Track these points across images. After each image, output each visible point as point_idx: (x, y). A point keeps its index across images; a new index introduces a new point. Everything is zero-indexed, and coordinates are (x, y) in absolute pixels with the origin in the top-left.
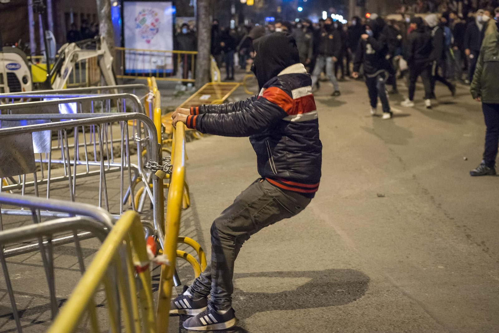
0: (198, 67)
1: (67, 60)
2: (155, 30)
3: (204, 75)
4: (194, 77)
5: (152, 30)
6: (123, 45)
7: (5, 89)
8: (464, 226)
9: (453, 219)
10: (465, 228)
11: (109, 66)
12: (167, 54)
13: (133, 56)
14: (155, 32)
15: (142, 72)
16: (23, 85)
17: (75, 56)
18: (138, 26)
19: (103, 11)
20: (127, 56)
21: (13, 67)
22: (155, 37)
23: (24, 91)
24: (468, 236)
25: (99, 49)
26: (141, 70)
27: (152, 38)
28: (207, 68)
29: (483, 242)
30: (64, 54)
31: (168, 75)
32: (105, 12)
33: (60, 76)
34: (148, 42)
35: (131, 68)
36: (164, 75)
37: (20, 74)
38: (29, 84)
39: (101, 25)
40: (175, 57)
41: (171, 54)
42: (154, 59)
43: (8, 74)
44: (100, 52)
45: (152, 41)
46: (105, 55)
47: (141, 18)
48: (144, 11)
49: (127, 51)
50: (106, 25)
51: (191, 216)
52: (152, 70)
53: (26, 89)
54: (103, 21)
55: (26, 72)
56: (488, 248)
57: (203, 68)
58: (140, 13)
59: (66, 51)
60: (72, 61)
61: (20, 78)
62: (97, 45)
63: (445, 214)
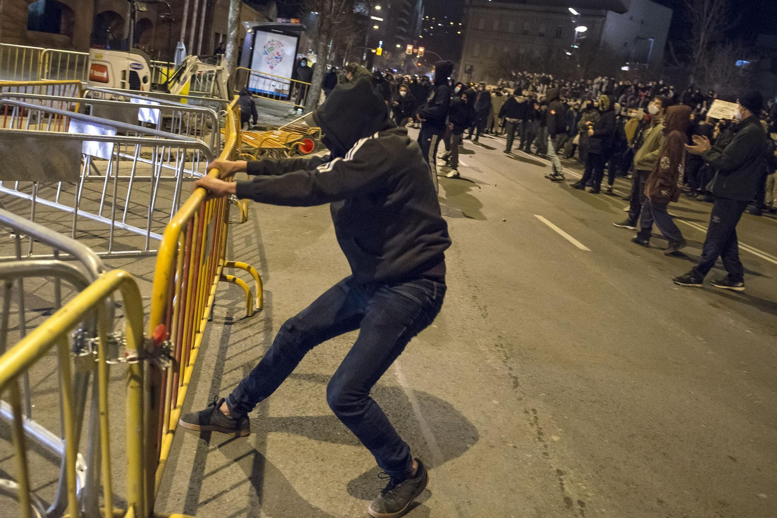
0: (309, 96)
1: (188, 69)
2: (279, 58)
3: (313, 104)
4: (305, 104)
5: (276, 58)
6: (250, 67)
7: (126, 84)
8: (476, 286)
9: (468, 277)
10: (475, 289)
11: (225, 81)
12: (285, 81)
13: (256, 78)
14: (279, 60)
15: (262, 92)
16: (142, 84)
17: (195, 67)
18: (266, 53)
19: (232, 34)
20: (251, 76)
21: (137, 66)
22: (279, 65)
23: (143, 90)
24: (475, 297)
25: (219, 65)
26: (261, 90)
27: (276, 65)
28: (316, 99)
29: (485, 307)
30: (186, 64)
31: (283, 99)
32: (233, 35)
33: (178, 82)
34: (272, 67)
35: (253, 87)
36: (280, 98)
37: (141, 74)
38: (148, 83)
39: (228, 45)
40: (292, 84)
41: (288, 82)
42: (273, 83)
43: (131, 71)
44: (218, 68)
45: (275, 68)
46: (223, 71)
47: (270, 46)
48: (273, 41)
49: (252, 72)
50: (232, 46)
51: (253, 233)
52: (270, 92)
53: (144, 88)
54: (231, 42)
55: (147, 73)
56: (487, 314)
57: (313, 98)
58: (269, 42)
59: (188, 61)
60: (191, 71)
61: (141, 78)
62: (218, 61)
63: (464, 271)
